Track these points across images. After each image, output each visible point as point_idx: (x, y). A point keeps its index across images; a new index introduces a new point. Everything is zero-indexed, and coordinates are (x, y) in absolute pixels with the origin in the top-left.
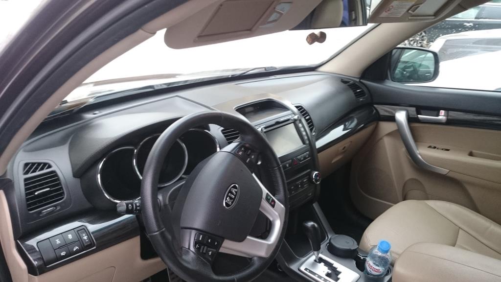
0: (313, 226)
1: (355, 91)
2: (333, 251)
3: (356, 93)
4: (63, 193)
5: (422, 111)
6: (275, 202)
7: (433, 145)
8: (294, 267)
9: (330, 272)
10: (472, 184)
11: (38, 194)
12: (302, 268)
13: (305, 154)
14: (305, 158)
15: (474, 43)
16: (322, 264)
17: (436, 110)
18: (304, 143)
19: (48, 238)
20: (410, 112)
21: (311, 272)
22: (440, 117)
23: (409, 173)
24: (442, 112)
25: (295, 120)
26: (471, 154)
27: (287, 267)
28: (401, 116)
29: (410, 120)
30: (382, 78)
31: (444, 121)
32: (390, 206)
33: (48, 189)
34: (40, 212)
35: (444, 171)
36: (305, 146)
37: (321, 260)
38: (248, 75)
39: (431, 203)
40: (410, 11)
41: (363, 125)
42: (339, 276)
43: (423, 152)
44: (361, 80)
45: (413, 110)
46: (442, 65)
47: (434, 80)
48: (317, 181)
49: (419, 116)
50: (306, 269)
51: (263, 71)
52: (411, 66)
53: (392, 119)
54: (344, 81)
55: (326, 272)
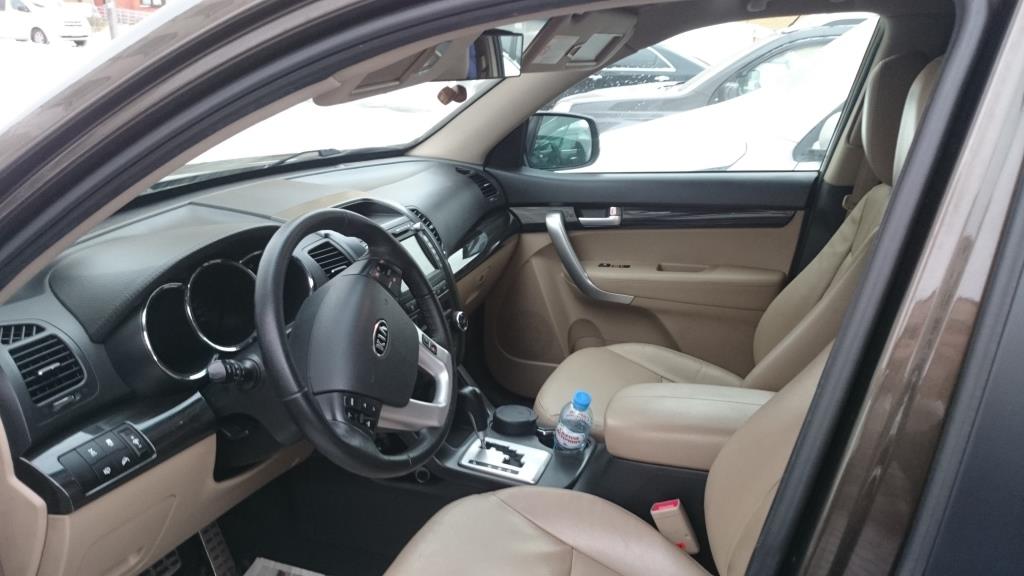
0: (474, 392)
1: (481, 185)
2: (503, 429)
3: (483, 189)
4: (80, 371)
5: (583, 212)
6: (435, 348)
7: (605, 263)
8: (451, 464)
9: (507, 457)
10: (666, 312)
11: (44, 374)
12: (465, 462)
13: (441, 284)
14: (442, 291)
15: (612, 109)
16: (493, 449)
17: (604, 209)
18: (436, 267)
19: (74, 449)
20: (566, 214)
21: (478, 463)
22: (611, 218)
23: (575, 312)
24: (613, 210)
25: (417, 230)
26: (660, 268)
27: (439, 466)
28: (554, 221)
29: (569, 226)
30: (516, 165)
31: (617, 223)
32: (553, 369)
33: (58, 364)
34: (50, 405)
35: (626, 299)
36: (438, 271)
37: (489, 446)
38: (288, 165)
39: (617, 349)
40: (569, 55)
41: (498, 243)
42: (522, 460)
43: (593, 275)
44: (487, 169)
45: (571, 210)
46: (603, 137)
47: (594, 161)
48: (463, 327)
49: (581, 219)
50: (471, 462)
51: (315, 156)
52: (547, 145)
53: (542, 228)
54: (460, 170)
55: (502, 459)
